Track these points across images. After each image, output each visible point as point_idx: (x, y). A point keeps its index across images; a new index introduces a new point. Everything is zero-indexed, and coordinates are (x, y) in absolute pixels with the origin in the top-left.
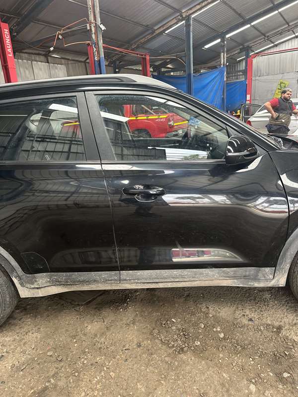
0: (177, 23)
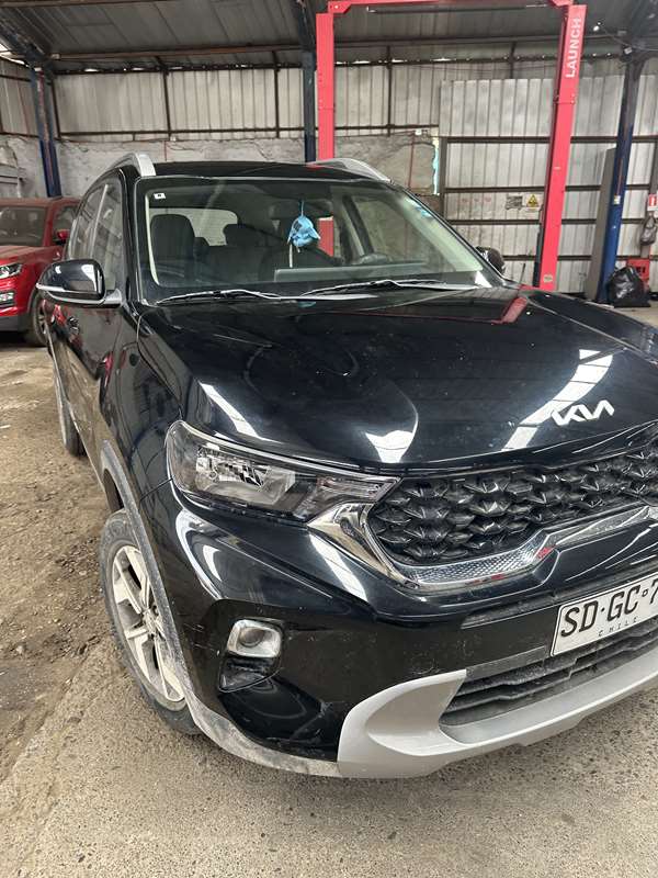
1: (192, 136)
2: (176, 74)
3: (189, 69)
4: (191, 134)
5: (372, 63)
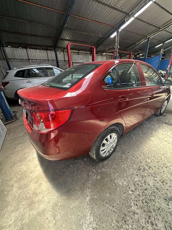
0: (144, 40)
2: (28, 49)
5: (61, 51)
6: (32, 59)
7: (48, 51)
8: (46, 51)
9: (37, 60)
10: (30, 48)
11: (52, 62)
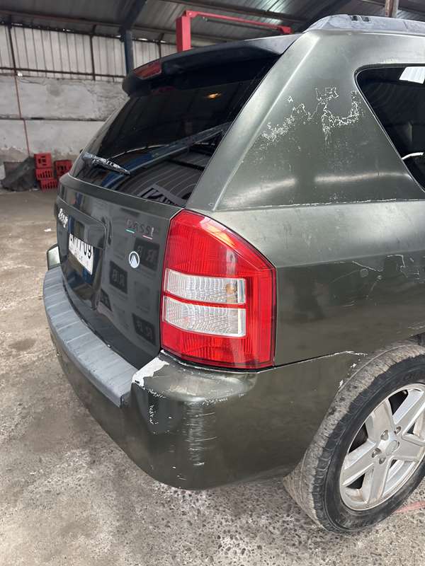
1: (33, 74)
2: (17, 29)
3: (28, 27)
4: (31, 72)
5: (149, 41)
6: (26, 67)
7: (95, 39)
8: (87, 38)
9: (46, 71)
10: (24, 26)
11: (109, 82)
